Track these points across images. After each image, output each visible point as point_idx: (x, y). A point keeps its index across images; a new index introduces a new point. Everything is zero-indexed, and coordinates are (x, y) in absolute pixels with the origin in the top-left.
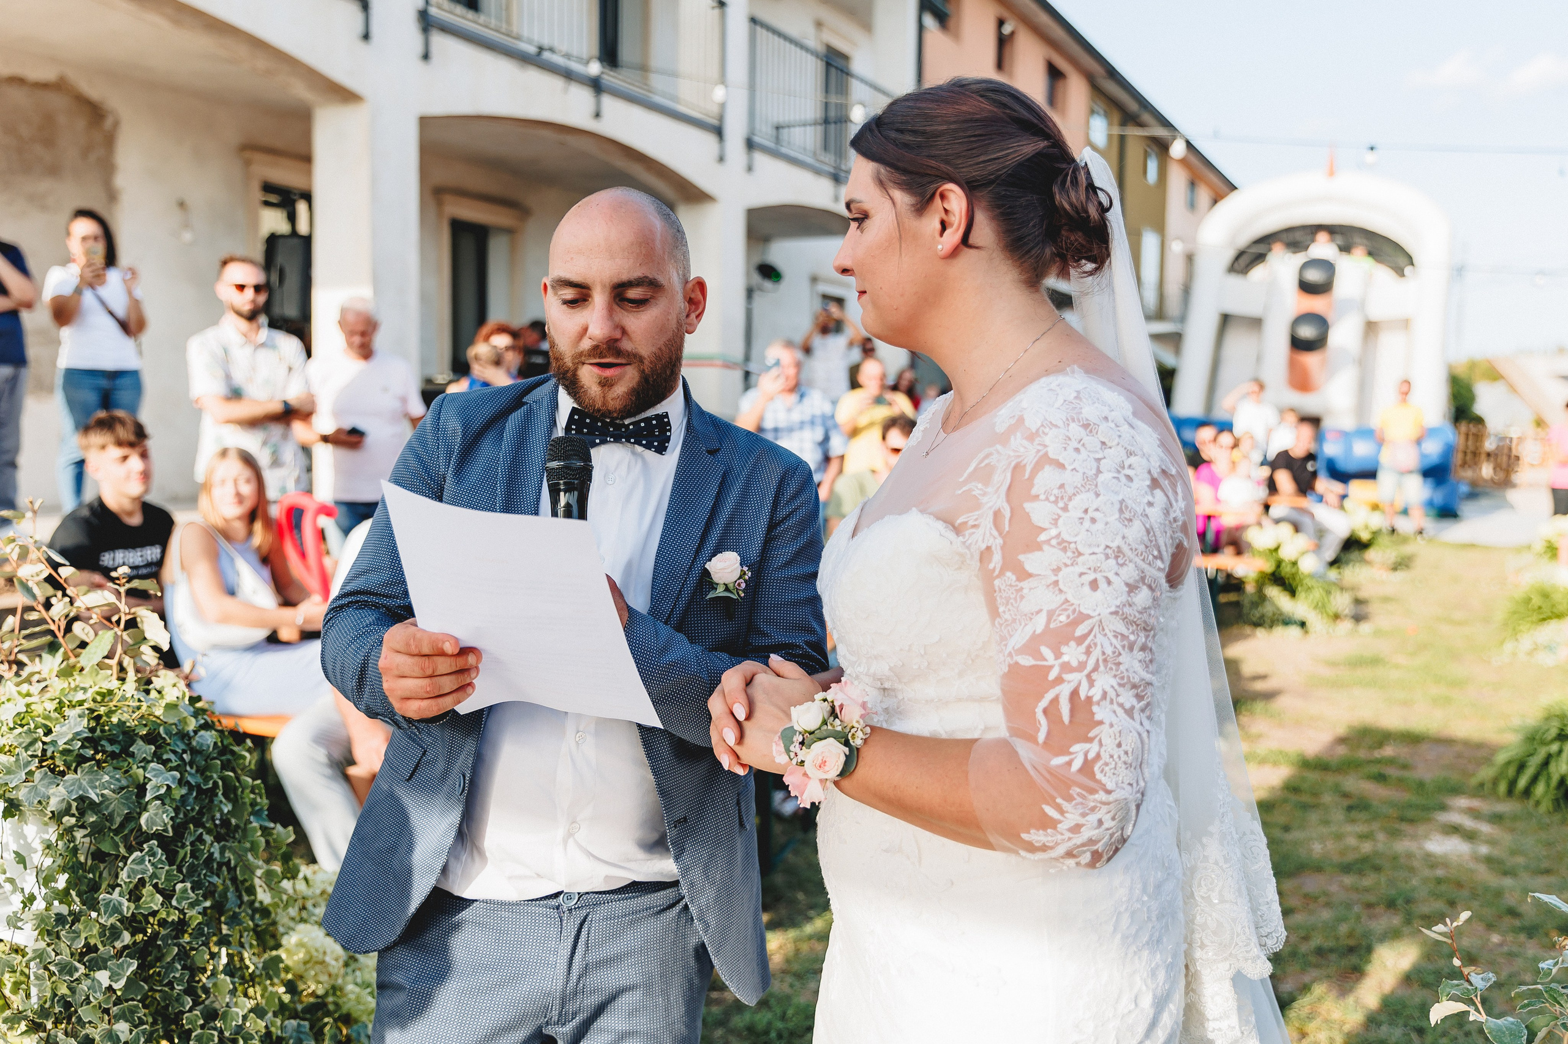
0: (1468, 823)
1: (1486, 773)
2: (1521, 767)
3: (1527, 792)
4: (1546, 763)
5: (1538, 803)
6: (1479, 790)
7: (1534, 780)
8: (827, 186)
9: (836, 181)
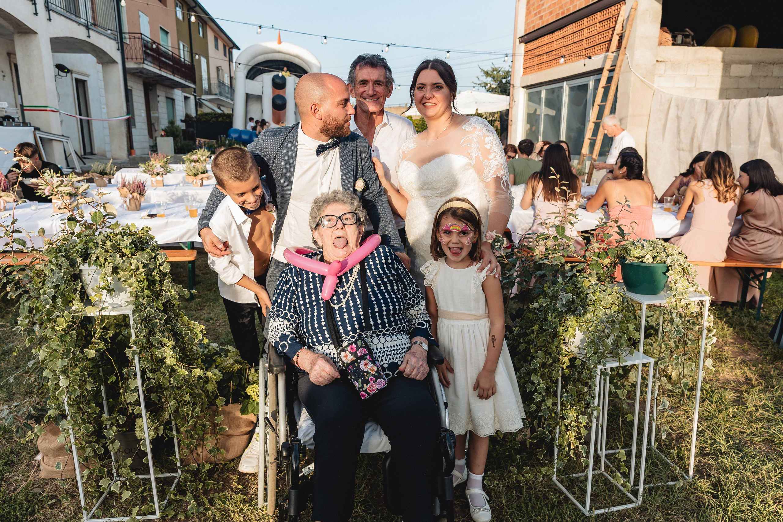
8: (83, 29)
9: (87, 27)
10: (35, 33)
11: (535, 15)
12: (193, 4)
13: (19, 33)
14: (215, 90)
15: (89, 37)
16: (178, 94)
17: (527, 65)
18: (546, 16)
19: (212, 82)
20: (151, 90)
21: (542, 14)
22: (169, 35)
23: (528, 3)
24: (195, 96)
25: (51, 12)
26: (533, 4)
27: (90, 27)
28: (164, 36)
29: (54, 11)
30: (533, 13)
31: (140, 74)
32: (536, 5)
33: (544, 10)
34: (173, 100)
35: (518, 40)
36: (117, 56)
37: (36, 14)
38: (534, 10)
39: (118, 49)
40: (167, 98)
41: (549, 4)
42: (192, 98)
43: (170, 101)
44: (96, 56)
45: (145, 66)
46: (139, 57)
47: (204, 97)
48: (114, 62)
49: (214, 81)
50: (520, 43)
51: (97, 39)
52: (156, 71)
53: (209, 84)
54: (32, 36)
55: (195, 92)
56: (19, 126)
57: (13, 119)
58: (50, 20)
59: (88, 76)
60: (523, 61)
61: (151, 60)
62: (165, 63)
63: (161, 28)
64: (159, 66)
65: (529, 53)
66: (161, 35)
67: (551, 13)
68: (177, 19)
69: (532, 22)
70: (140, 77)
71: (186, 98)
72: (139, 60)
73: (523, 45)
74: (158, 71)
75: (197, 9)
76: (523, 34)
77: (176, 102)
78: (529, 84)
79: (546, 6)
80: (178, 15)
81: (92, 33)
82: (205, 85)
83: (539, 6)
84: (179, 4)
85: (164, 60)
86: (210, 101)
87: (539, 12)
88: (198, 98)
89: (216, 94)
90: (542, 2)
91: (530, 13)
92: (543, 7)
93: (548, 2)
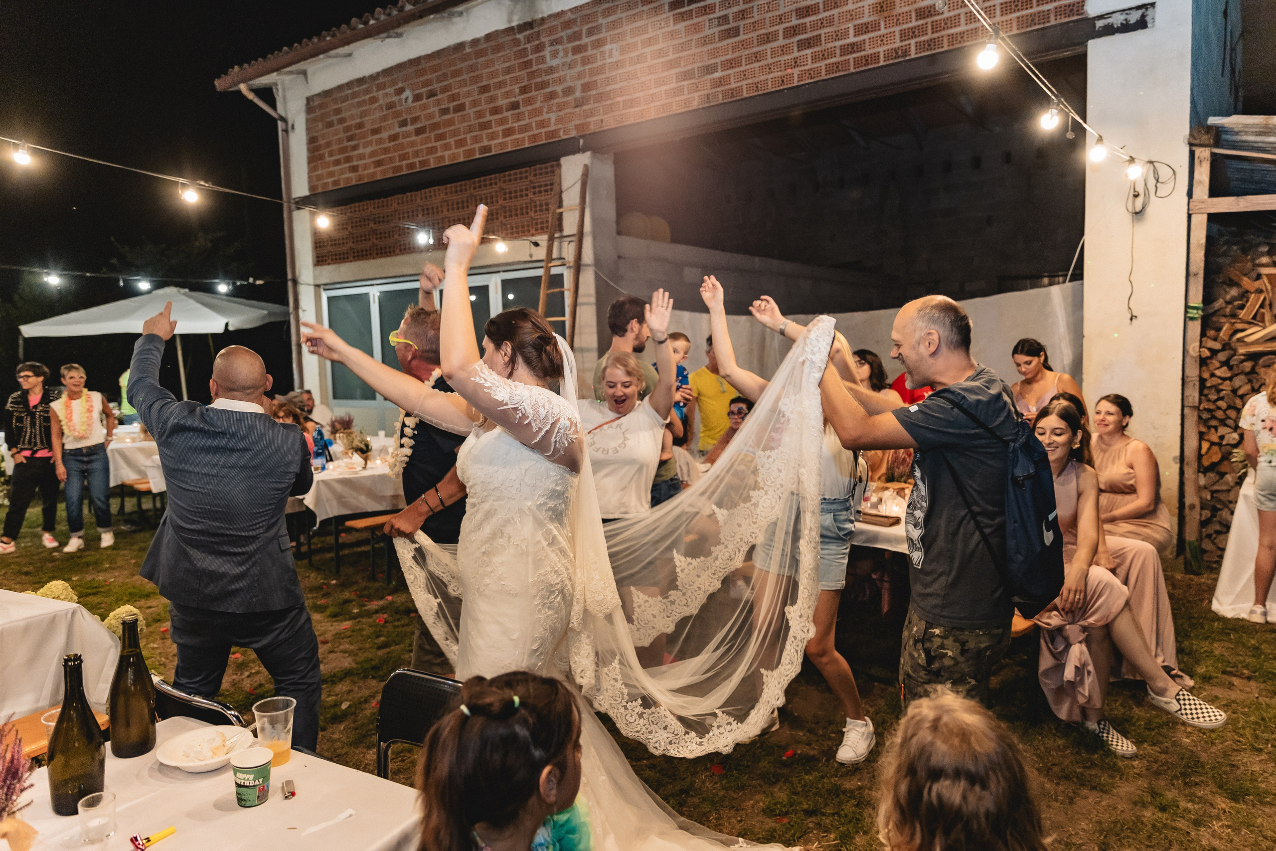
11: (337, 162)
18: (366, 167)
21: (355, 163)
23: (312, 140)
26: (328, 144)
30: (328, 159)
32: (335, 147)
33: (361, 157)
35: (293, 203)
38: (331, 155)
41: (371, 149)
50: (299, 207)
60: (311, 240)
67: (378, 163)
69: (331, 174)
76: (306, 192)
79: (361, 151)
83: (343, 150)
87: (348, 159)
90: (352, 143)
91: (321, 157)
92: (356, 152)
93: (370, 143)
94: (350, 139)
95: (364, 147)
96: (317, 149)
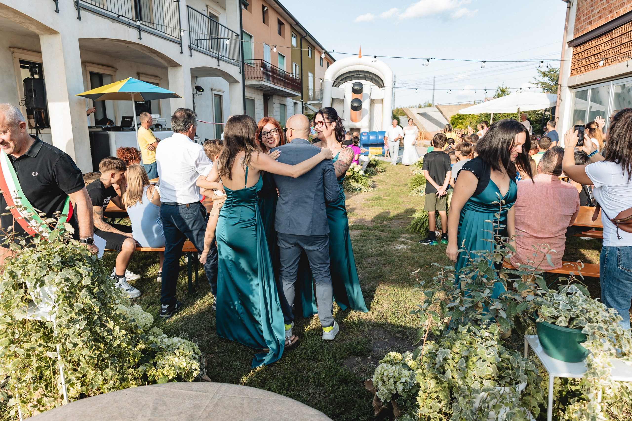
0: (406, 241)
1: (409, 227)
2: (417, 225)
3: (419, 231)
4: (423, 223)
5: (421, 234)
6: (407, 232)
7: (420, 227)
8: (215, 60)
9: (218, 59)
10: (181, 66)
11: (585, 20)
12: (304, 34)
13: (171, 66)
14: (318, 96)
15: (219, 65)
16: (289, 101)
17: (576, 67)
18: (595, 21)
19: (316, 91)
20: (269, 99)
21: (591, 19)
22: (285, 58)
23: (578, 10)
24: (302, 102)
25: (192, 51)
26: (583, 11)
27: (220, 58)
28: (281, 60)
29: (195, 50)
30: (582, 19)
31: (261, 88)
32: (585, 12)
33: (594, 15)
34: (285, 105)
35: (567, 45)
36: (239, 77)
37: (182, 53)
38: (583, 16)
39: (240, 73)
40: (280, 104)
41: (598, 10)
42: (300, 103)
43: (283, 106)
44: (225, 79)
45: (263, 83)
46: (259, 76)
47: (309, 102)
48: (237, 82)
49: (318, 90)
50: (569, 47)
51: (225, 67)
52: (272, 85)
53: (314, 93)
54: (179, 68)
55: (302, 99)
56: (165, 131)
57: (161, 126)
58: (191, 56)
59: (223, 92)
60: (571, 63)
61: (268, 78)
62: (279, 79)
63: (279, 54)
64: (274, 82)
65: (578, 56)
66: (279, 58)
67: (600, 18)
68: (292, 46)
69: (581, 27)
70: (261, 90)
71: (295, 103)
72: (259, 79)
73: (572, 48)
74: (273, 86)
75: (308, 38)
76: (573, 39)
77: (287, 107)
78: (576, 83)
79: (595, 11)
80: (293, 43)
81: (221, 62)
82: (311, 93)
83: (588, 12)
84: (294, 35)
85: (278, 77)
86: (313, 105)
87: (589, 18)
88: (304, 103)
89: (318, 100)
90: (592, 8)
91: (580, 19)
92: (593, 13)
93: (598, 7)
94: (591, 6)
95: (596, 10)
96: (579, 14)
